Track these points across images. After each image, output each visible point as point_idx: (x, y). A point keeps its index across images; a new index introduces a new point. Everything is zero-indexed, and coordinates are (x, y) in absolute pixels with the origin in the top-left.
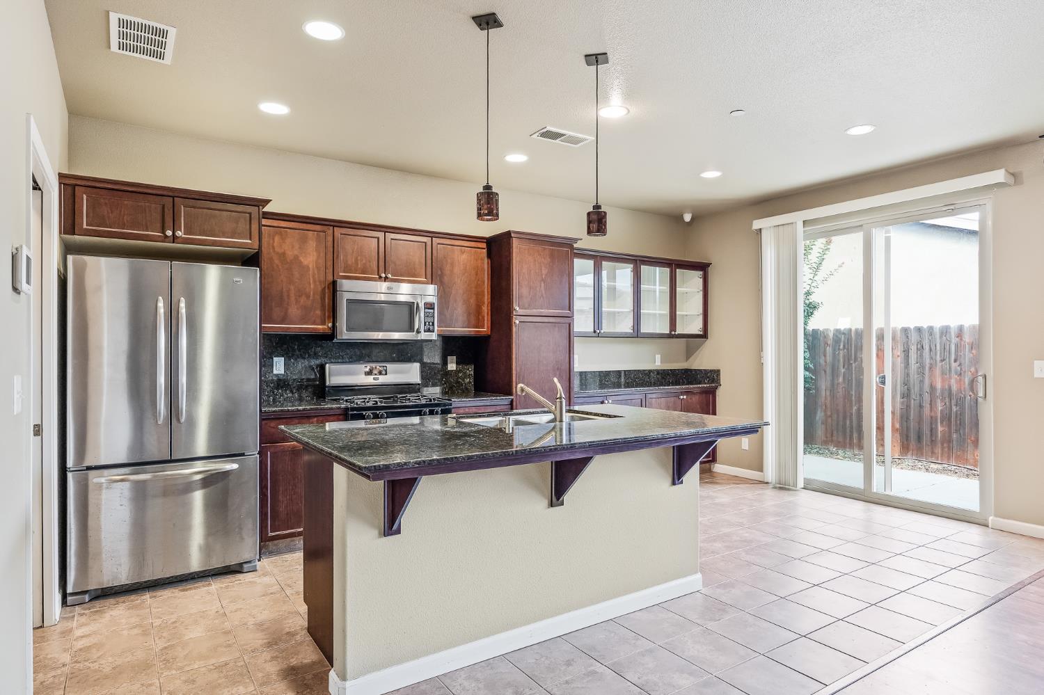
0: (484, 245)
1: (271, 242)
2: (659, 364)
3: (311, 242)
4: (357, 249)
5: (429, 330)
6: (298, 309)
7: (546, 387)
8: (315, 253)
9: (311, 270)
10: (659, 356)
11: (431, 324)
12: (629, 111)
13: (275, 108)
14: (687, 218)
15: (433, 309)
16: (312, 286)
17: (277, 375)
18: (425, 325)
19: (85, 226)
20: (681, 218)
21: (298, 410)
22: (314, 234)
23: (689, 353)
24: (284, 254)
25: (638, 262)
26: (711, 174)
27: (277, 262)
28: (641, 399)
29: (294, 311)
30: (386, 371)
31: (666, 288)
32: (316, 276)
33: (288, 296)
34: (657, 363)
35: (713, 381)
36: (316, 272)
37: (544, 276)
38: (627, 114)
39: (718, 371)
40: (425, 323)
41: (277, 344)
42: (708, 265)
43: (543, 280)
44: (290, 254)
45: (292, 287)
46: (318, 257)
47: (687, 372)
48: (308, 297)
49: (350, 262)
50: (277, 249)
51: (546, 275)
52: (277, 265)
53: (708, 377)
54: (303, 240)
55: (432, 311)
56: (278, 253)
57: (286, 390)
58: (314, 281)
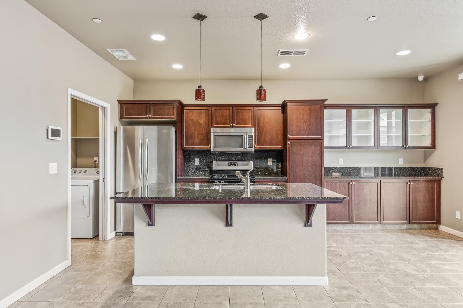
0: (280, 108)
1: (188, 115)
2: (402, 164)
3: (203, 114)
4: (221, 115)
5: (250, 147)
6: (198, 140)
7: (307, 174)
8: (204, 118)
9: (203, 125)
10: (402, 159)
11: (251, 144)
12: (309, 35)
13: (177, 66)
14: (421, 78)
15: (252, 138)
16: (203, 131)
17: (196, 165)
18: (248, 145)
19: (125, 116)
20: (416, 79)
21: (190, 178)
22: (204, 111)
23: (426, 158)
24: (193, 119)
25: (377, 108)
26: (403, 53)
27: (190, 123)
28: (378, 183)
29: (197, 141)
30: (237, 164)
31: (400, 121)
32: (205, 127)
33: (194, 135)
34: (401, 163)
35: (438, 175)
36: (205, 125)
37: (305, 120)
38: (309, 36)
39: (442, 169)
40: (248, 144)
41: (196, 153)
42: (436, 105)
43: (305, 122)
44: (195, 120)
45: (196, 132)
46: (206, 120)
47: (424, 169)
48: (202, 135)
49: (218, 121)
50: (190, 118)
51: (307, 119)
52: (190, 124)
53: (436, 172)
54: (200, 114)
55: (252, 139)
56: (191, 119)
57: (199, 171)
58: (204, 129)
